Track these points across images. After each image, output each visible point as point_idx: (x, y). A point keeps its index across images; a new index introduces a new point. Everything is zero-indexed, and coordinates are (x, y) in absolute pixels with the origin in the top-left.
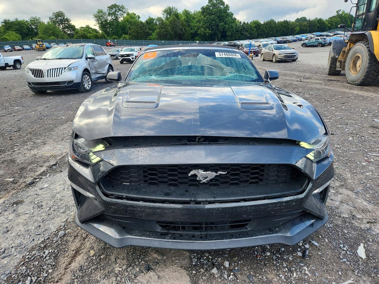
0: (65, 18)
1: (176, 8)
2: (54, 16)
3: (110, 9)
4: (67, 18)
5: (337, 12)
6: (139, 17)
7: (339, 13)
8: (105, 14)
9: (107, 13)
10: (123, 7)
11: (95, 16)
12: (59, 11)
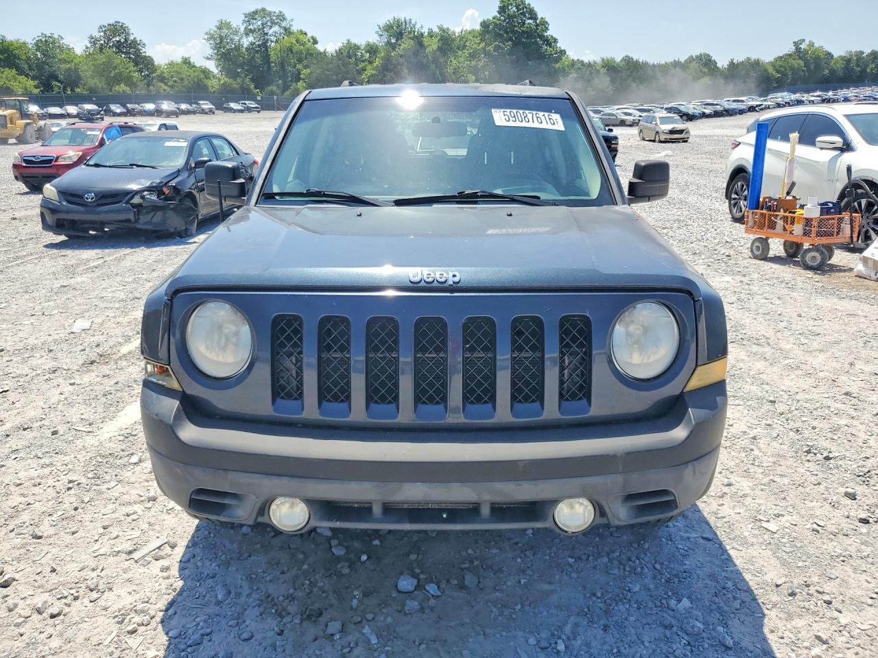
0: (132, 38)
2: (102, 34)
3: (249, 21)
5: (796, 44)
6: (315, 42)
7: (801, 46)
8: (236, 32)
9: (242, 29)
10: (281, 17)
11: (212, 37)
12: (116, 22)
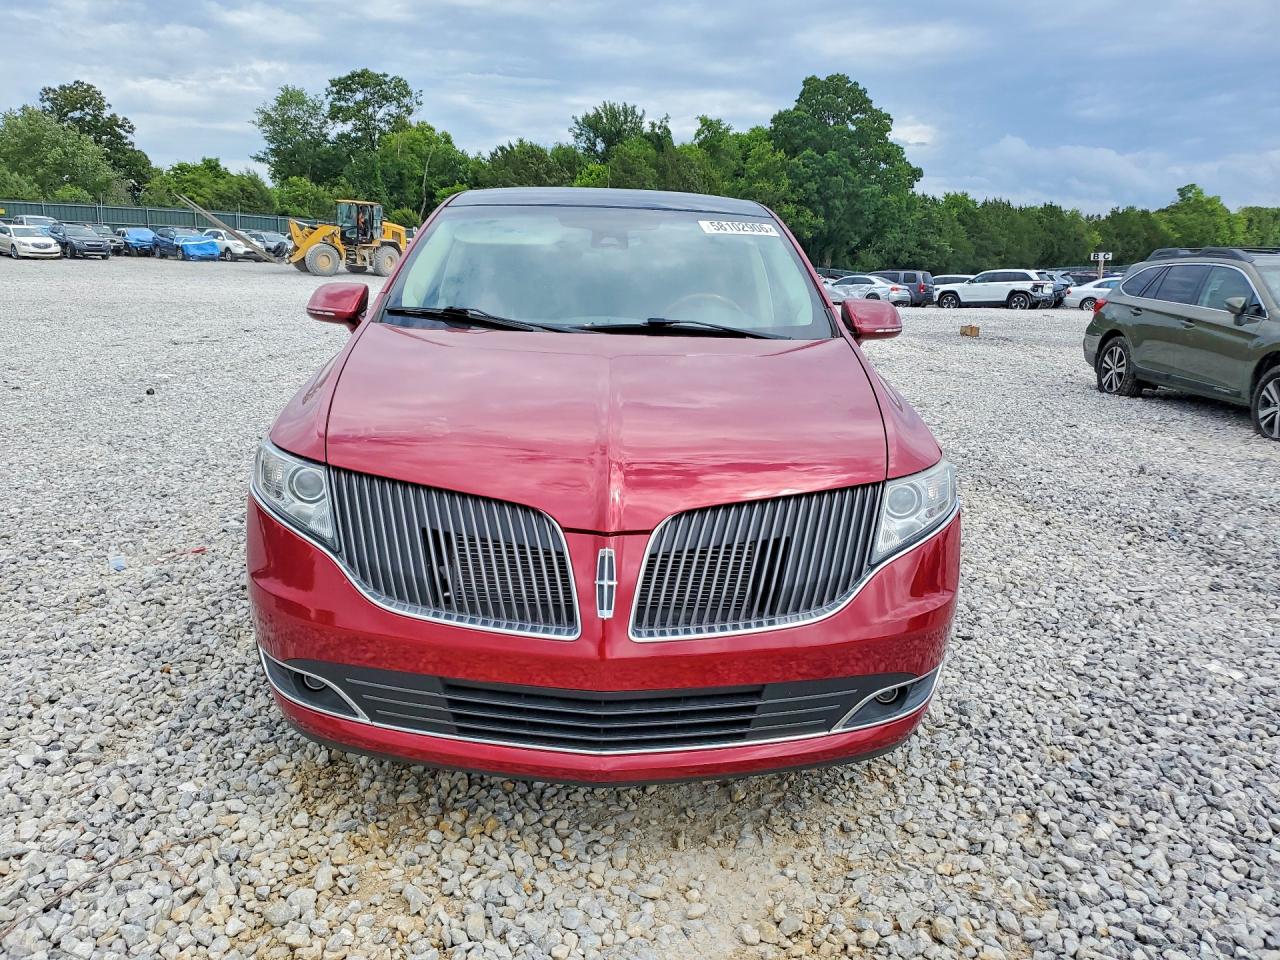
0: (107, 114)
1: (639, 112)
2: (48, 104)
3: (338, 92)
4: (114, 116)
5: (1182, 192)
8: (315, 110)
9: (326, 108)
10: (402, 89)
11: (268, 119)
12: (77, 82)
